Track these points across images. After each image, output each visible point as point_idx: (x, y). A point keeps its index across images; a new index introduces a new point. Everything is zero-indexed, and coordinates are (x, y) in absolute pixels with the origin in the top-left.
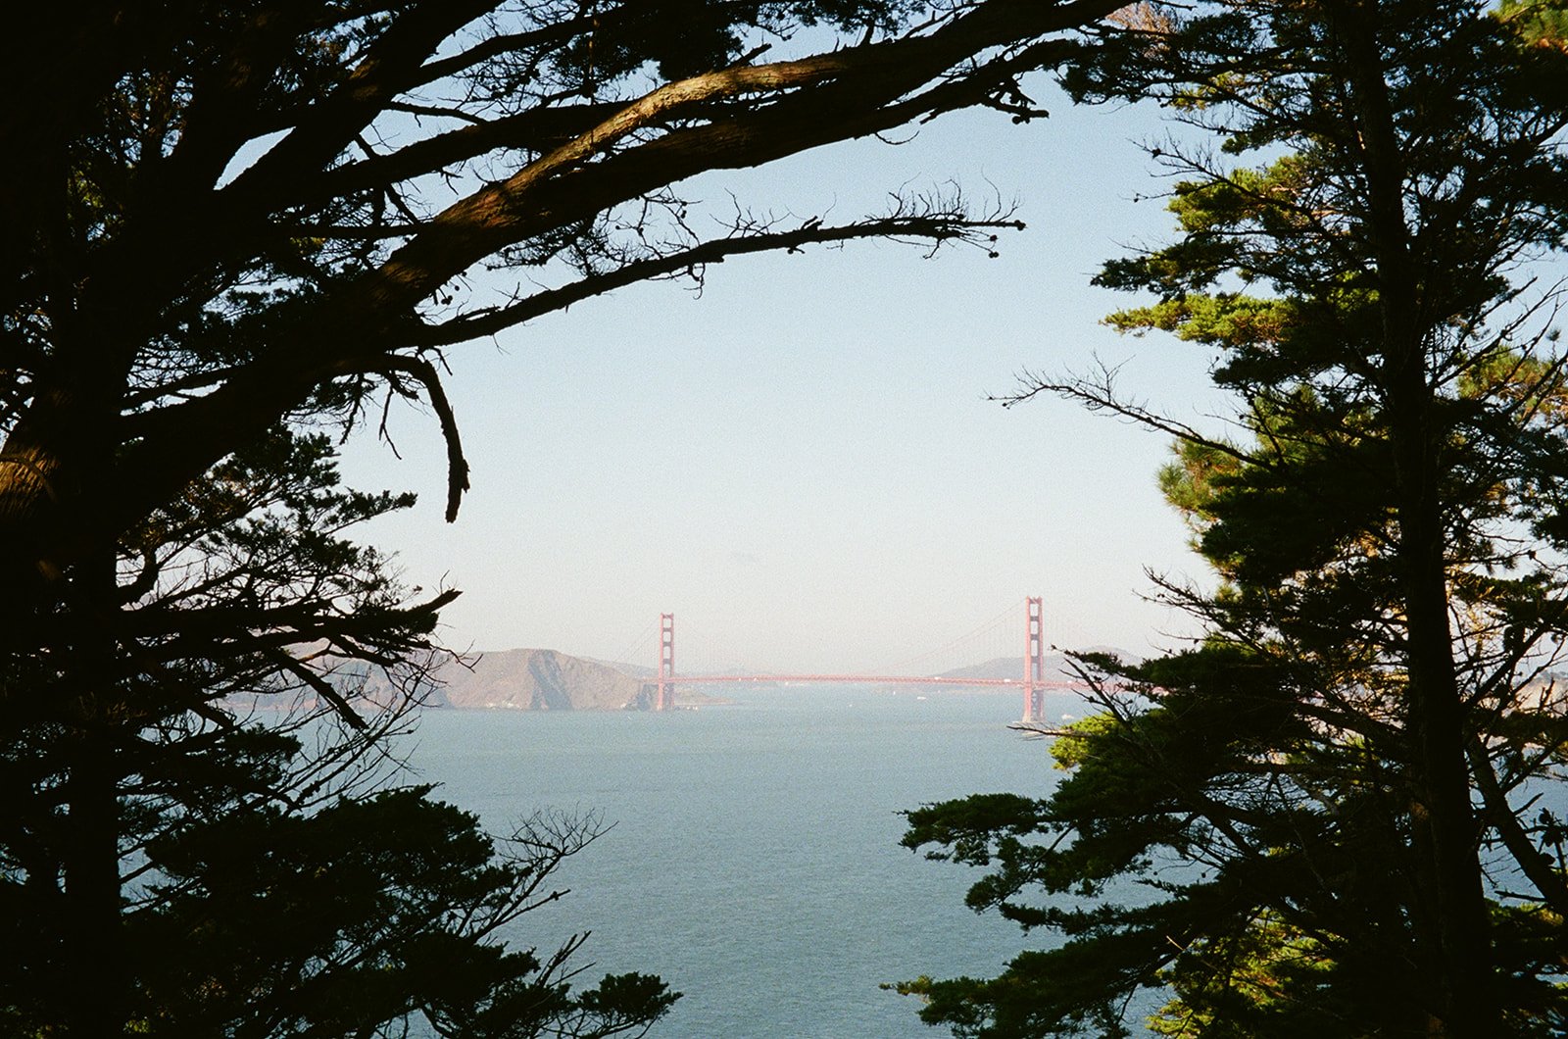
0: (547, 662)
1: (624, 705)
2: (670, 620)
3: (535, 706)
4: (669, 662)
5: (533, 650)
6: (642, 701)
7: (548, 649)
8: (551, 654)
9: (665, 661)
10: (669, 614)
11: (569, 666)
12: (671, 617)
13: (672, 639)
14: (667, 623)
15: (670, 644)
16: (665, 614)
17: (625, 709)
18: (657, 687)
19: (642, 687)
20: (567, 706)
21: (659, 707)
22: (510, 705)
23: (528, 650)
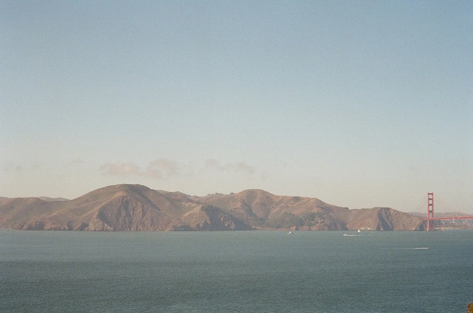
0: (386, 212)
1: (414, 229)
2: (431, 195)
3: (378, 229)
4: (432, 212)
5: (380, 208)
6: (422, 228)
7: (387, 207)
8: (388, 209)
9: (430, 212)
10: (431, 193)
11: (395, 214)
12: (432, 194)
13: (433, 202)
14: (431, 197)
15: (432, 205)
16: (429, 193)
17: (414, 230)
18: (427, 221)
19: (422, 222)
20: (392, 229)
21: (428, 229)
22: (369, 229)
23: (378, 208)
